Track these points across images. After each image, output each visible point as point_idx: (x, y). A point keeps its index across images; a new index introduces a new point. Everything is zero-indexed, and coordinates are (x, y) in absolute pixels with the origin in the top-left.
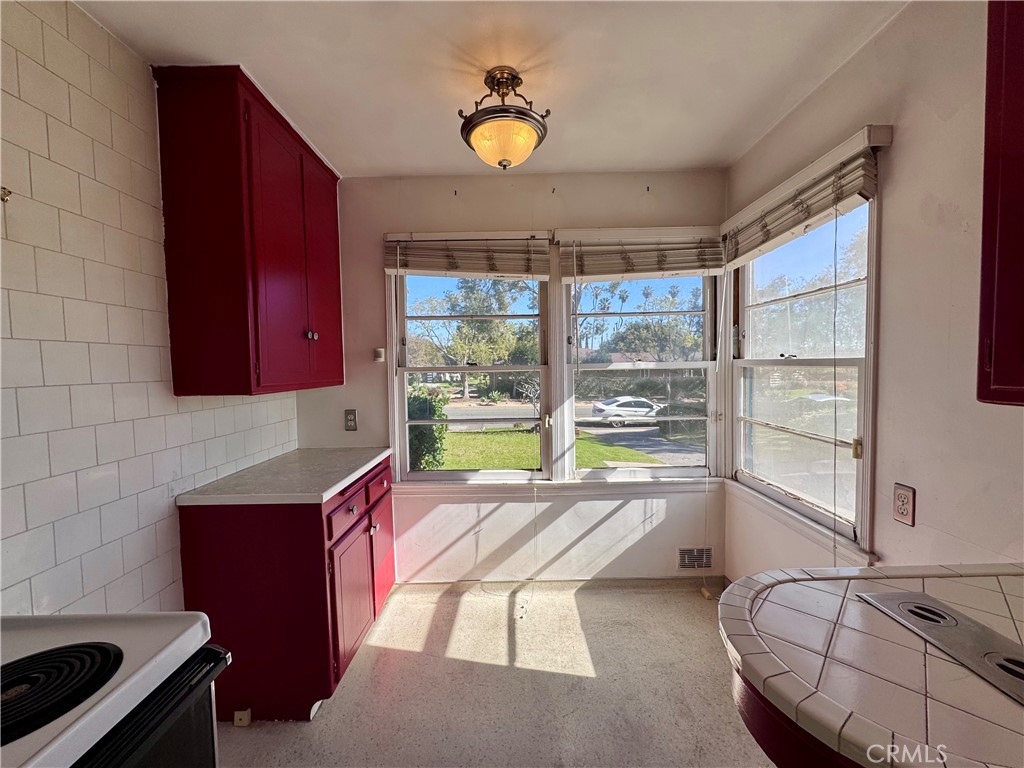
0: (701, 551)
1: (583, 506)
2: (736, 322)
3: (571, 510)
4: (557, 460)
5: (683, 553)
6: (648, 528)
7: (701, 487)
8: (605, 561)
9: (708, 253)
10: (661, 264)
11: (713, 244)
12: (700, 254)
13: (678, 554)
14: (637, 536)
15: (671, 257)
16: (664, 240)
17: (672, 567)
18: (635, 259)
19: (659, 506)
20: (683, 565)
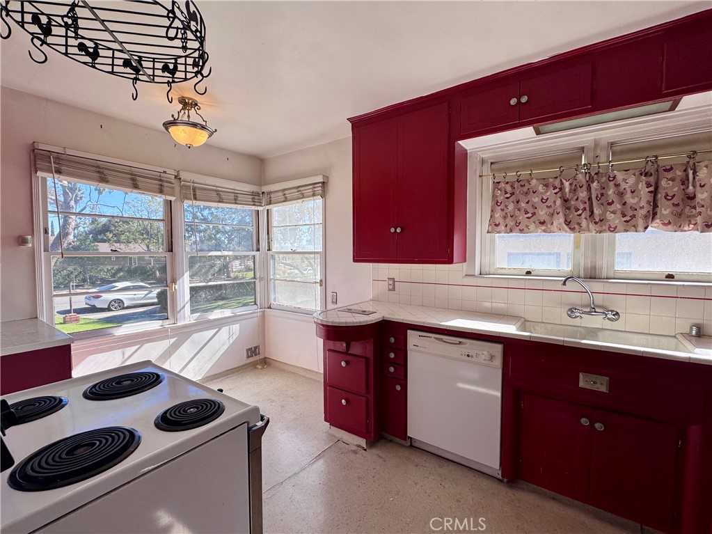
0: (256, 348)
1: (196, 336)
2: (268, 233)
3: (189, 339)
4: (180, 311)
5: (248, 350)
6: (231, 341)
7: (255, 315)
8: (209, 366)
9: (256, 198)
10: (236, 201)
11: (258, 194)
12: (253, 198)
13: (245, 352)
14: (225, 348)
15: (241, 198)
16: (237, 188)
17: (242, 359)
18: (224, 196)
19: (236, 328)
20: (248, 357)
